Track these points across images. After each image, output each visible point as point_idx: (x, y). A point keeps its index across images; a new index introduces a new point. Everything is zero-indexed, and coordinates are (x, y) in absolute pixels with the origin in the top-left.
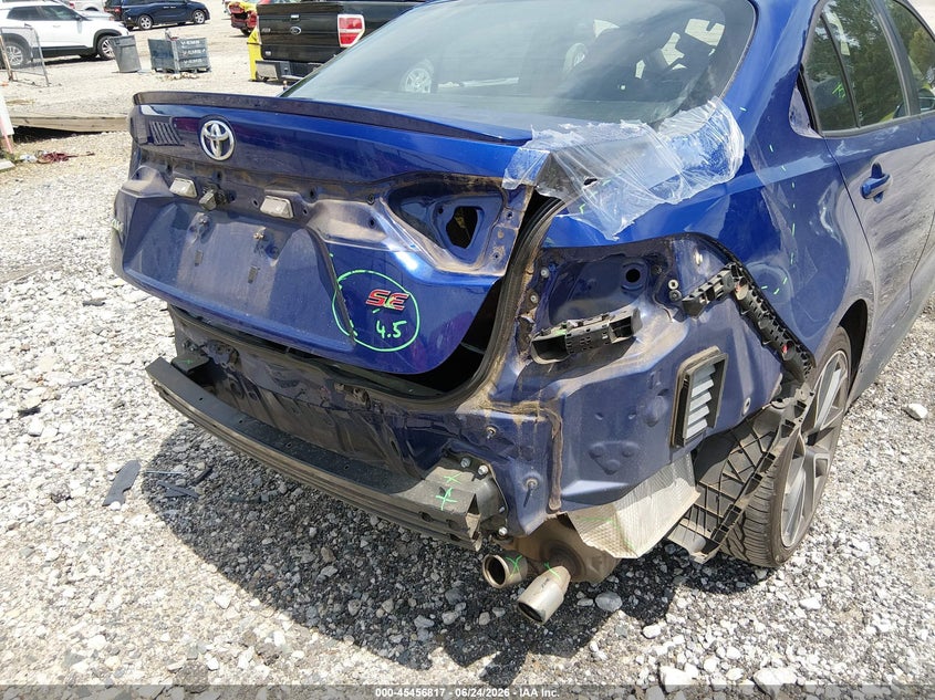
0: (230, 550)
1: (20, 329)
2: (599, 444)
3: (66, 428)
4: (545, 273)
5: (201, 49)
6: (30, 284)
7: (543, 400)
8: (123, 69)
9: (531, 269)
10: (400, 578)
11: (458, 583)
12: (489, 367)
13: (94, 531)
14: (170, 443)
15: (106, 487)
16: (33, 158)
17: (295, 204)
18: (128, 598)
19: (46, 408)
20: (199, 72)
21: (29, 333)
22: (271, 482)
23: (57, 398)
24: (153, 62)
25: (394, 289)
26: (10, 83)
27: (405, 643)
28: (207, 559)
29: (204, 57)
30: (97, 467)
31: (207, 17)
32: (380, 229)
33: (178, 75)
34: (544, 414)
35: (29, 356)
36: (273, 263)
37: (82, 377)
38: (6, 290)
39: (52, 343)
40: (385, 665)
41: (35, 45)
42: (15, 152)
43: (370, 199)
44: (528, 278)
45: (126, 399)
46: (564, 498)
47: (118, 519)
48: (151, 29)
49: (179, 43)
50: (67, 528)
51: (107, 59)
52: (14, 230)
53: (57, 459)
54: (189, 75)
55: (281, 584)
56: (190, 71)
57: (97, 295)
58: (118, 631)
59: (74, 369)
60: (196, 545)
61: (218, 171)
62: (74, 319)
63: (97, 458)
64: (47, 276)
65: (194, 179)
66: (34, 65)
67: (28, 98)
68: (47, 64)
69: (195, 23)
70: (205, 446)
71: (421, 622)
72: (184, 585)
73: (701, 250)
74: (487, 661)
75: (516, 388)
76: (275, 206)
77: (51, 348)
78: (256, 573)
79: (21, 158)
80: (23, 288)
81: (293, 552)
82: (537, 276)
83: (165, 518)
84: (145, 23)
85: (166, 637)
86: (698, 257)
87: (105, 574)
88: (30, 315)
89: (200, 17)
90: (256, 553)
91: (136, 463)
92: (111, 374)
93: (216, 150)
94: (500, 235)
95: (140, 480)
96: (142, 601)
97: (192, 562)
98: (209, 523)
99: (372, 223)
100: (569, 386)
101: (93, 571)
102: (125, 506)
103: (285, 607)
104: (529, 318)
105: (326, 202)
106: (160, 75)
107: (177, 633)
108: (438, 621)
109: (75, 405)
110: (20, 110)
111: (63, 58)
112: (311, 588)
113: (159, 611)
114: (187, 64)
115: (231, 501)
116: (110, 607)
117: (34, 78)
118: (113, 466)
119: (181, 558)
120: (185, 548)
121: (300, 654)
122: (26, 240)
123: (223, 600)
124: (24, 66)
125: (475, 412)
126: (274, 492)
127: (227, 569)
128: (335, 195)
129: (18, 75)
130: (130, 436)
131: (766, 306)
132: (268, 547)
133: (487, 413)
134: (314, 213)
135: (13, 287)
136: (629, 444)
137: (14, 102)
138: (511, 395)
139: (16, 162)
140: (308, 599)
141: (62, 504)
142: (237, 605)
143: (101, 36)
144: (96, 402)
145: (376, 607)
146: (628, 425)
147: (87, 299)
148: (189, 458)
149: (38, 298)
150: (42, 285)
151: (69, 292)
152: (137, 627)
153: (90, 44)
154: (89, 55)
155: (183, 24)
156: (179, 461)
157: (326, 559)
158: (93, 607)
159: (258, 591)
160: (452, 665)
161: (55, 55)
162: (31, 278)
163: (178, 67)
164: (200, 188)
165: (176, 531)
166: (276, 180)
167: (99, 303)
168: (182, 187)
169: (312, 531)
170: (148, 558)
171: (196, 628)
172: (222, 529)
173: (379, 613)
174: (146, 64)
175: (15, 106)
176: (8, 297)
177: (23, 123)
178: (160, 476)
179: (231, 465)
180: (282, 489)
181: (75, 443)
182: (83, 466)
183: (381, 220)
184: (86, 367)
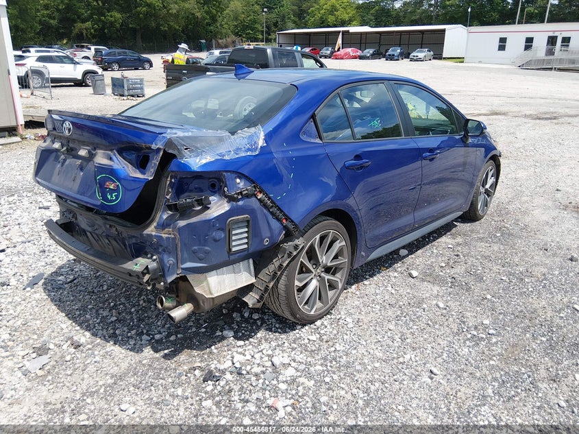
0: (74, 309)
1: (4, 217)
2: (195, 248)
3: (15, 259)
4: (173, 180)
5: (140, 84)
6: (16, 197)
7: (173, 228)
8: (96, 93)
9: (169, 179)
10: (144, 323)
11: (168, 325)
12: (155, 216)
13: (16, 298)
14: (60, 268)
15: (26, 283)
16: (33, 137)
17: (89, 152)
18: (23, 323)
19: (8, 251)
20: (138, 96)
21: (8, 219)
22: (101, 286)
23: (15, 247)
24: (113, 89)
25: (114, 182)
26: (32, 97)
27: (134, 344)
28: (62, 312)
29: (142, 89)
30: (25, 275)
31: (151, 65)
32: (113, 161)
33: (125, 98)
34: (173, 234)
35: (6, 229)
36: (82, 174)
37: (29, 239)
38: (2, 199)
39: (19, 224)
40: (123, 351)
41: (47, 76)
42: (24, 133)
43: (111, 150)
44: (168, 182)
45: (46, 249)
46: (182, 269)
47: (28, 294)
48: (118, 70)
49: (128, 80)
50: (5, 296)
51: (89, 86)
52: (14, 173)
53: (7, 270)
54: (132, 98)
55: (90, 322)
56: (133, 96)
57: (46, 204)
58: (16, 334)
59: (26, 236)
60: (59, 306)
61: (68, 140)
62: (32, 214)
63: (26, 271)
64: (25, 194)
65: (61, 143)
66: (45, 87)
67: (39, 105)
68: (52, 87)
69: (144, 69)
70: (76, 270)
71: (145, 337)
72: (49, 320)
73: (240, 178)
74: (166, 351)
75: (163, 224)
76: (83, 153)
77: (18, 226)
78: (82, 318)
79: (26, 136)
80: (11, 199)
81: (101, 312)
82: (171, 181)
83: (49, 295)
84: (115, 67)
85: (35, 337)
86: (238, 181)
87: (16, 314)
88: (12, 211)
89: (147, 66)
90: (84, 311)
91: (43, 274)
92: (43, 238)
93: (67, 132)
94: (153, 165)
95: (43, 281)
96: (29, 324)
97: (56, 312)
98: (68, 299)
99: (111, 159)
100: (182, 223)
101: (11, 311)
102: (33, 290)
103: (90, 330)
104: (168, 197)
105: (98, 151)
106: (116, 97)
107: (40, 336)
108: (153, 338)
109: (23, 250)
110: (32, 112)
111: (64, 84)
112: (104, 324)
113: (36, 328)
114: (131, 92)
115: (81, 291)
116: (15, 325)
117: (45, 94)
118: (31, 274)
119: (51, 311)
120: (54, 307)
121: (90, 346)
122: (18, 177)
123: (64, 326)
124: (41, 87)
125: (149, 233)
126: (101, 289)
127: (69, 316)
128: (101, 149)
129: (37, 92)
130: (43, 264)
131: (272, 202)
132: (91, 309)
133: (154, 233)
134: (95, 155)
135: (6, 199)
136: (207, 248)
137: (31, 107)
138: (162, 226)
139: (23, 139)
140: (100, 328)
141: (5, 287)
142: (69, 329)
143: (86, 73)
144: (32, 249)
145: (128, 332)
146: (206, 241)
147: (41, 206)
148: (67, 274)
149: (18, 204)
150: (20, 198)
151: (34, 202)
152: (24, 333)
153: (80, 77)
154: (79, 83)
155: (138, 69)
156: (63, 275)
157: (114, 314)
158: (8, 324)
159: (80, 325)
160: (152, 352)
161: (58, 82)
162: (16, 195)
163: (126, 93)
164: (62, 146)
165: (52, 300)
166: (84, 143)
167: (47, 208)
168: (57, 145)
169: (112, 304)
170: (36, 309)
171: (50, 336)
172: (73, 301)
173: (129, 334)
174: (109, 90)
175: (31, 109)
176: (3, 202)
177: (31, 119)
178: (52, 280)
179: (87, 278)
180: (105, 288)
181: (17, 265)
182: (18, 274)
183: (114, 158)
184: (33, 235)
